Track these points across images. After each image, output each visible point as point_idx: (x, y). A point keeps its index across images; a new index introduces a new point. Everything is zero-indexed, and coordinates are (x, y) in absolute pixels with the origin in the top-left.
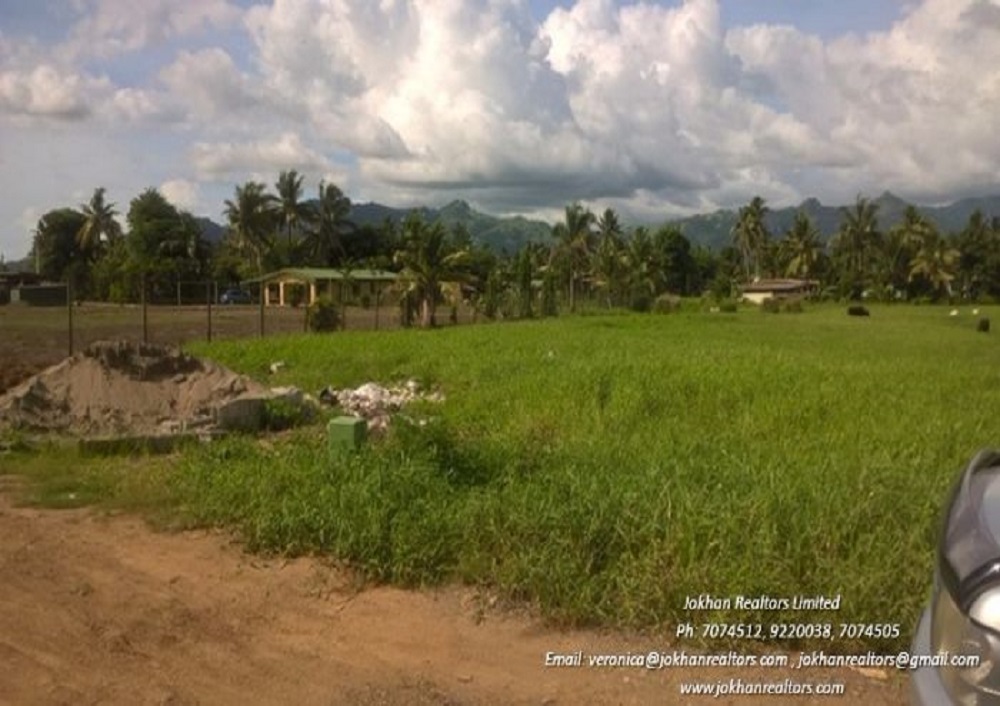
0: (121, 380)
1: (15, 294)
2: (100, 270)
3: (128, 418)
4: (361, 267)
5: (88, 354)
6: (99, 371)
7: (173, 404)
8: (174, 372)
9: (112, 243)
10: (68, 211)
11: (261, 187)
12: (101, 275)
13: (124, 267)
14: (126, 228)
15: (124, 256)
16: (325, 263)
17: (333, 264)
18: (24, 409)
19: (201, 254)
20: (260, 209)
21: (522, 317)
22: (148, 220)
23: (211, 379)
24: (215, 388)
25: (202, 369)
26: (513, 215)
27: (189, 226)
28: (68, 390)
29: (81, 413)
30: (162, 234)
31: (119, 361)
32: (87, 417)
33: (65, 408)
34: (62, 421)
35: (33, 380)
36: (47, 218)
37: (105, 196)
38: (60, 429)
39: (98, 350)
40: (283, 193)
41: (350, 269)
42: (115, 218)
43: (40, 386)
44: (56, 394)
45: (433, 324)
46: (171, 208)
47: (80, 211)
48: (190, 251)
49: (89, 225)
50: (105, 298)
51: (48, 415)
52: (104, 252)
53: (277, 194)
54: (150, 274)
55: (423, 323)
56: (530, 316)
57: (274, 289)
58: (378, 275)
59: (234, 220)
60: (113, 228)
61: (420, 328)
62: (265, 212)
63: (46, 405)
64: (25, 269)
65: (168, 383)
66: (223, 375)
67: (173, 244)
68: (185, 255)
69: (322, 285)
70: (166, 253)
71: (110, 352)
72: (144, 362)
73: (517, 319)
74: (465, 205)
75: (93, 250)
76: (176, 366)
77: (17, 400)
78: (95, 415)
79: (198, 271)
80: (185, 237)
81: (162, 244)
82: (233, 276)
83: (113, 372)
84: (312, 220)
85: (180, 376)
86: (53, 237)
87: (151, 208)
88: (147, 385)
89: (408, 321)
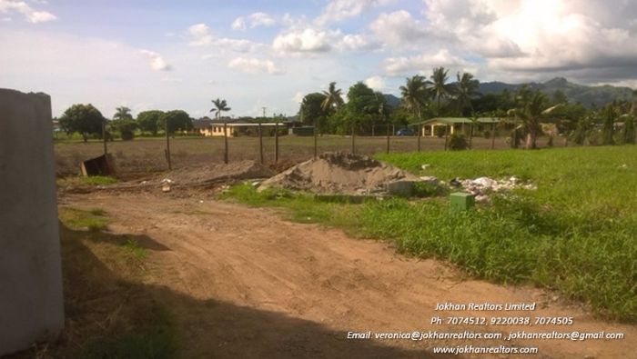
0: (337, 170)
1: (291, 131)
2: (332, 120)
3: (340, 186)
5: (321, 157)
6: (327, 165)
7: (364, 181)
8: (365, 167)
9: (338, 108)
10: (317, 94)
11: (422, 78)
12: (333, 122)
13: (345, 119)
14: (346, 100)
15: (345, 114)
17: (467, 114)
18: (290, 180)
19: (386, 112)
20: (421, 88)
21: (604, 144)
22: (358, 96)
23: (386, 171)
24: (388, 175)
25: (381, 166)
26: (601, 84)
27: (381, 98)
28: (311, 172)
29: (317, 183)
30: (365, 102)
31: (337, 160)
32: (320, 185)
33: (309, 180)
34: (308, 186)
35: (294, 168)
36: (307, 97)
37: (336, 86)
38: (306, 190)
39: (326, 155)
40: (436, 80)
41: (477, 117)
42: (342, 96)
43: (298, 170)
44: (305, 174)
45: (534, 147)
46: (371, 90)
47: (323, 93)
48: (380, 110)
49: (327, 100)
50: (334, 133)
51: (301, 183)
52: (335, 112)
53: (432, 81)
54: (358, 122)
55: (527, 146)
56: (612, 143)
57: (428, 128)
58: (496, 120)
59: (405, 94)
60: (340, 101)
61: (524, 148)
62: (425, 90)
63: (300, 179)
64: (296, 120)
65: (362, 172)
66: (392, 169)
67: (371, 107)
68: (378, 113)
69: (458, 126)
70: (367, 112)
71: (333, 157)
72: (350, 162)
73: (600, 145)
74: (563, 80)
75: (329, 110)
76: (366, 164)
77: (287, 176)
78: (324, 184)
79: (384, 120)
80: (377, 104)
81: (365, 108)
82: (404, 122)
83: (334, 166)
85: (368, 169)
86: (309, 106)
87: (360, 91)
88: (351, 172)
89: (516, 145)
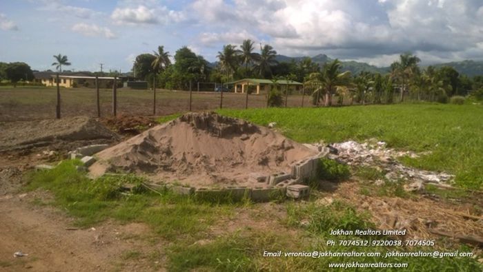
1: (125, 84)
2: (162, 76)
4: (281, 79)
9: (167, 67)
10: (148, 54)
11: (234, 47)
12: (162, 79)
13: (172, 76)
14: (173, 61)
15: (171, 71)
16: (263, 77)
17: (267, 76)
19: (205, 72)
20: (234, 55)
22: (184, 58)
27: (201, 61)
30: (189, 64)
36: (139, 57)
37: (164, 49)
41: (277, 80)
42: (169, 58)
46: (194, 54)
47: (153, 54)
48: (202, 71)
49: (157, 60)
50: (163, 87)
52: (163, 70)
54: (184, 79)
55: (326, 104)
57: (239, 87)
58: (290, 82)
59: (221, 59)
60: (167, 62)
62: (236, 56)
64: (129, 75)
67: (194, 68)
68: (200, 72)
69: (262, 86)
70: (191, 71)
74: (325, 56)
75: (158, 68)
79: (205, 78)
80: (200, 65)
81: (189, 68)
82: (219, 80)
84: (257, 60)
86: (142, 64)
87: (185, 54)
